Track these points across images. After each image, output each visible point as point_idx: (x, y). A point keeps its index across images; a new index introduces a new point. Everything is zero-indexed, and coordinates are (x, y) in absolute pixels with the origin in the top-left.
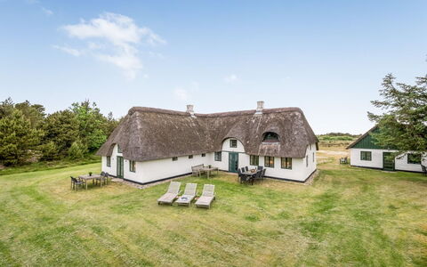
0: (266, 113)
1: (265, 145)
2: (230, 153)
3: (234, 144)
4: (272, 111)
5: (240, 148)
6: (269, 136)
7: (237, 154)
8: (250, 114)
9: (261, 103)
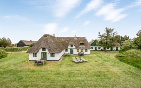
0: (78, 38)
1: (81, 46)
2: (71, 49)
3: (72, 46)
4: (79, 38)
5: (74, 47)
6: (82, 44)
7: (73, 49)
8: (73, 38)
9: (75, 35)
